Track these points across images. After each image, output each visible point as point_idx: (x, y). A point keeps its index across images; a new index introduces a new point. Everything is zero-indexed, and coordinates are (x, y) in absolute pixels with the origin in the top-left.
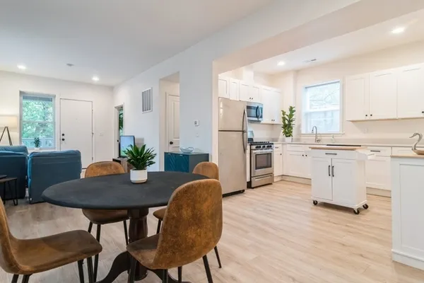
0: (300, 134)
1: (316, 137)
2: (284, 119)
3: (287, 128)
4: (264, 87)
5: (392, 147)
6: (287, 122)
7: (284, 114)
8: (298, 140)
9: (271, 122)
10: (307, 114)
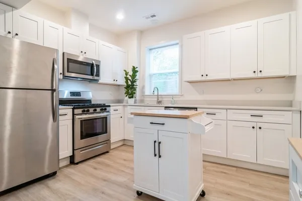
0: (143, 95)
1: (158, 98)
2: (127, 79)
3: (130, 89)
4: (102, 42)
5: (227, 109)
6: (130, 83)
7: (126, 74)
8: (142, 101)
9: (112, 82)
10: (151, 76)
